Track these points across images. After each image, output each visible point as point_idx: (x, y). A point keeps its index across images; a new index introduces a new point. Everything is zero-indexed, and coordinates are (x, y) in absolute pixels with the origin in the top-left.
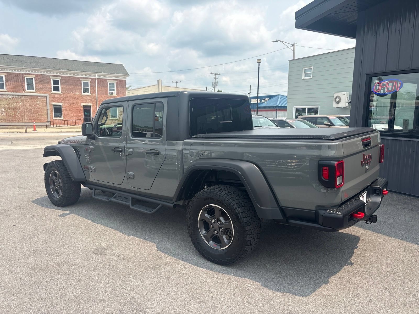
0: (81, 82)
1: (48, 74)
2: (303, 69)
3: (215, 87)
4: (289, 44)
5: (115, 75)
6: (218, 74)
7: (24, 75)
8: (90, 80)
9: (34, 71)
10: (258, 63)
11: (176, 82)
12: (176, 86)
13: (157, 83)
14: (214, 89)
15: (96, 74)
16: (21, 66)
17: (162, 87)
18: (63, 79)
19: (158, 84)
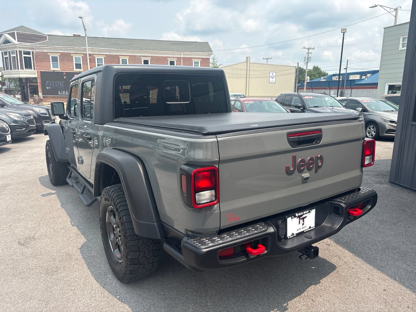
0: (168, 62)
1: (139, 55)
2: (401, 37)
3: (307, 63)
4: (390, 8)
5: (200, 53)
6: (312, 49)
7: (120, 57)
8: (176, 59)
9: (128, 52)
10: (343, 33)
11: (267, 59)
12: (267, 63)
13: (245, 60)
14: (306, 65)
15: (181, 53)
16: (117, 49)
17: (251, 64)
18: (152, 59)
19: (247, 62)
